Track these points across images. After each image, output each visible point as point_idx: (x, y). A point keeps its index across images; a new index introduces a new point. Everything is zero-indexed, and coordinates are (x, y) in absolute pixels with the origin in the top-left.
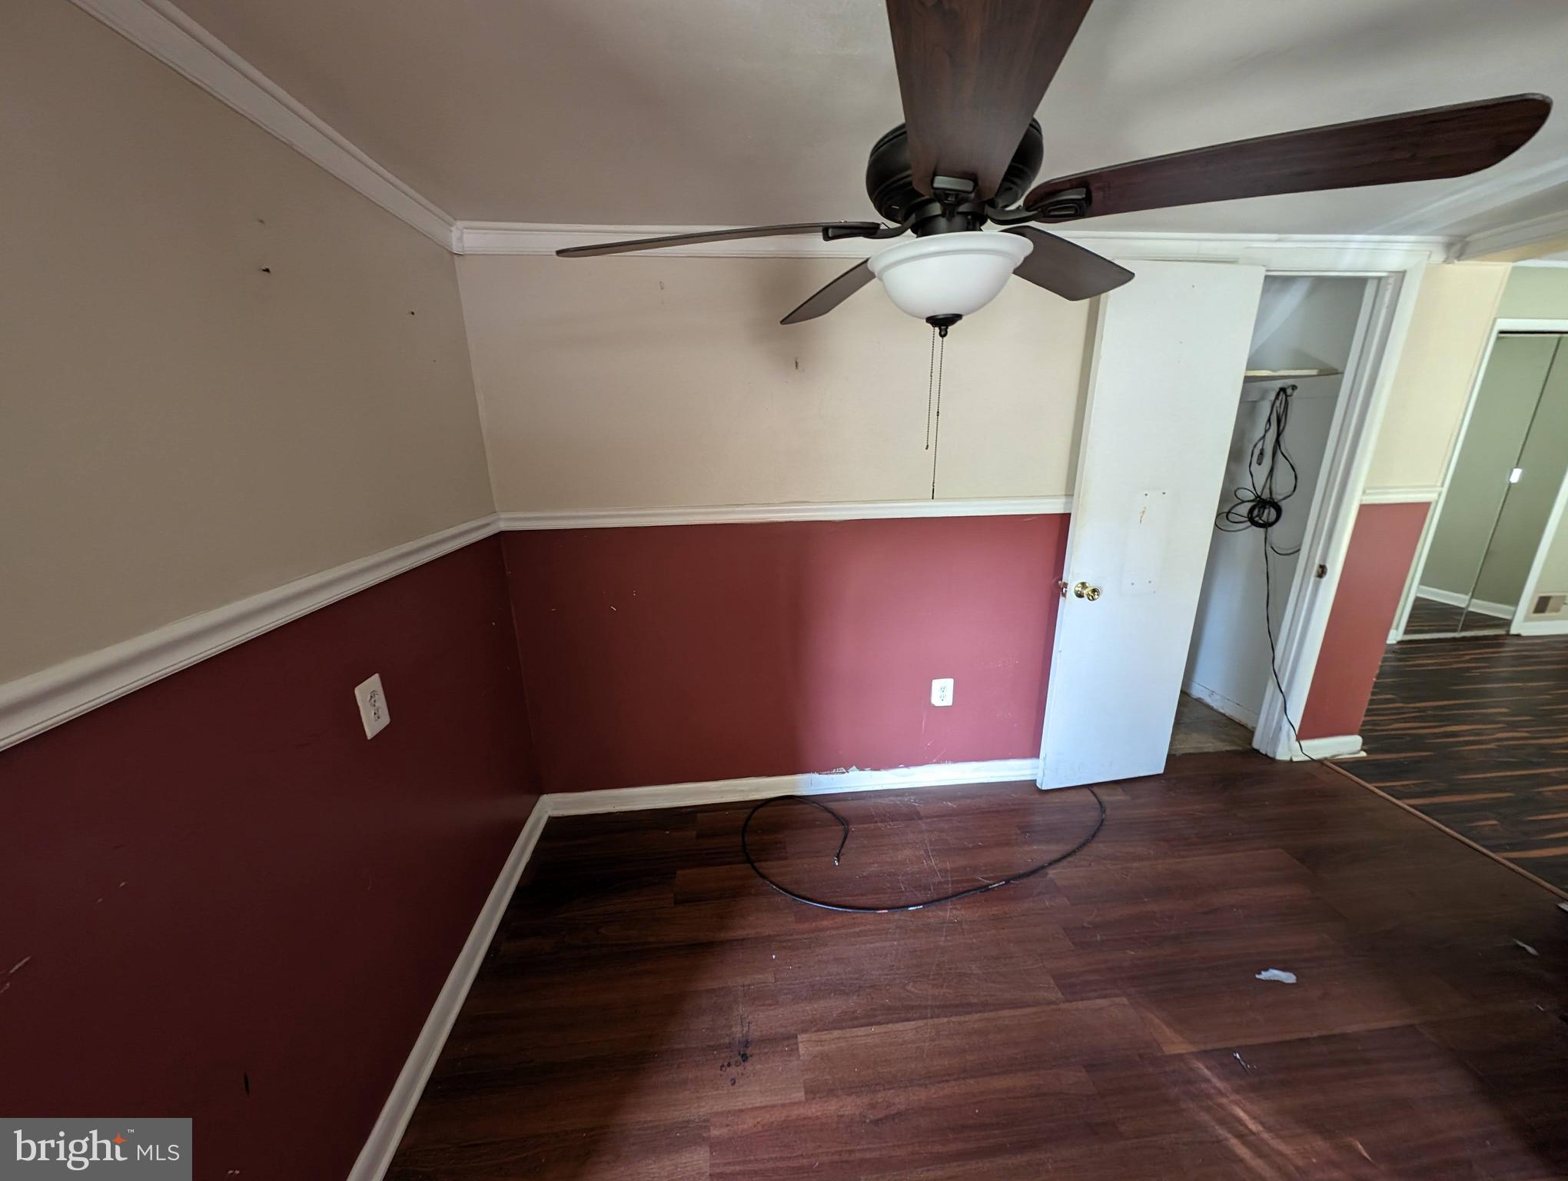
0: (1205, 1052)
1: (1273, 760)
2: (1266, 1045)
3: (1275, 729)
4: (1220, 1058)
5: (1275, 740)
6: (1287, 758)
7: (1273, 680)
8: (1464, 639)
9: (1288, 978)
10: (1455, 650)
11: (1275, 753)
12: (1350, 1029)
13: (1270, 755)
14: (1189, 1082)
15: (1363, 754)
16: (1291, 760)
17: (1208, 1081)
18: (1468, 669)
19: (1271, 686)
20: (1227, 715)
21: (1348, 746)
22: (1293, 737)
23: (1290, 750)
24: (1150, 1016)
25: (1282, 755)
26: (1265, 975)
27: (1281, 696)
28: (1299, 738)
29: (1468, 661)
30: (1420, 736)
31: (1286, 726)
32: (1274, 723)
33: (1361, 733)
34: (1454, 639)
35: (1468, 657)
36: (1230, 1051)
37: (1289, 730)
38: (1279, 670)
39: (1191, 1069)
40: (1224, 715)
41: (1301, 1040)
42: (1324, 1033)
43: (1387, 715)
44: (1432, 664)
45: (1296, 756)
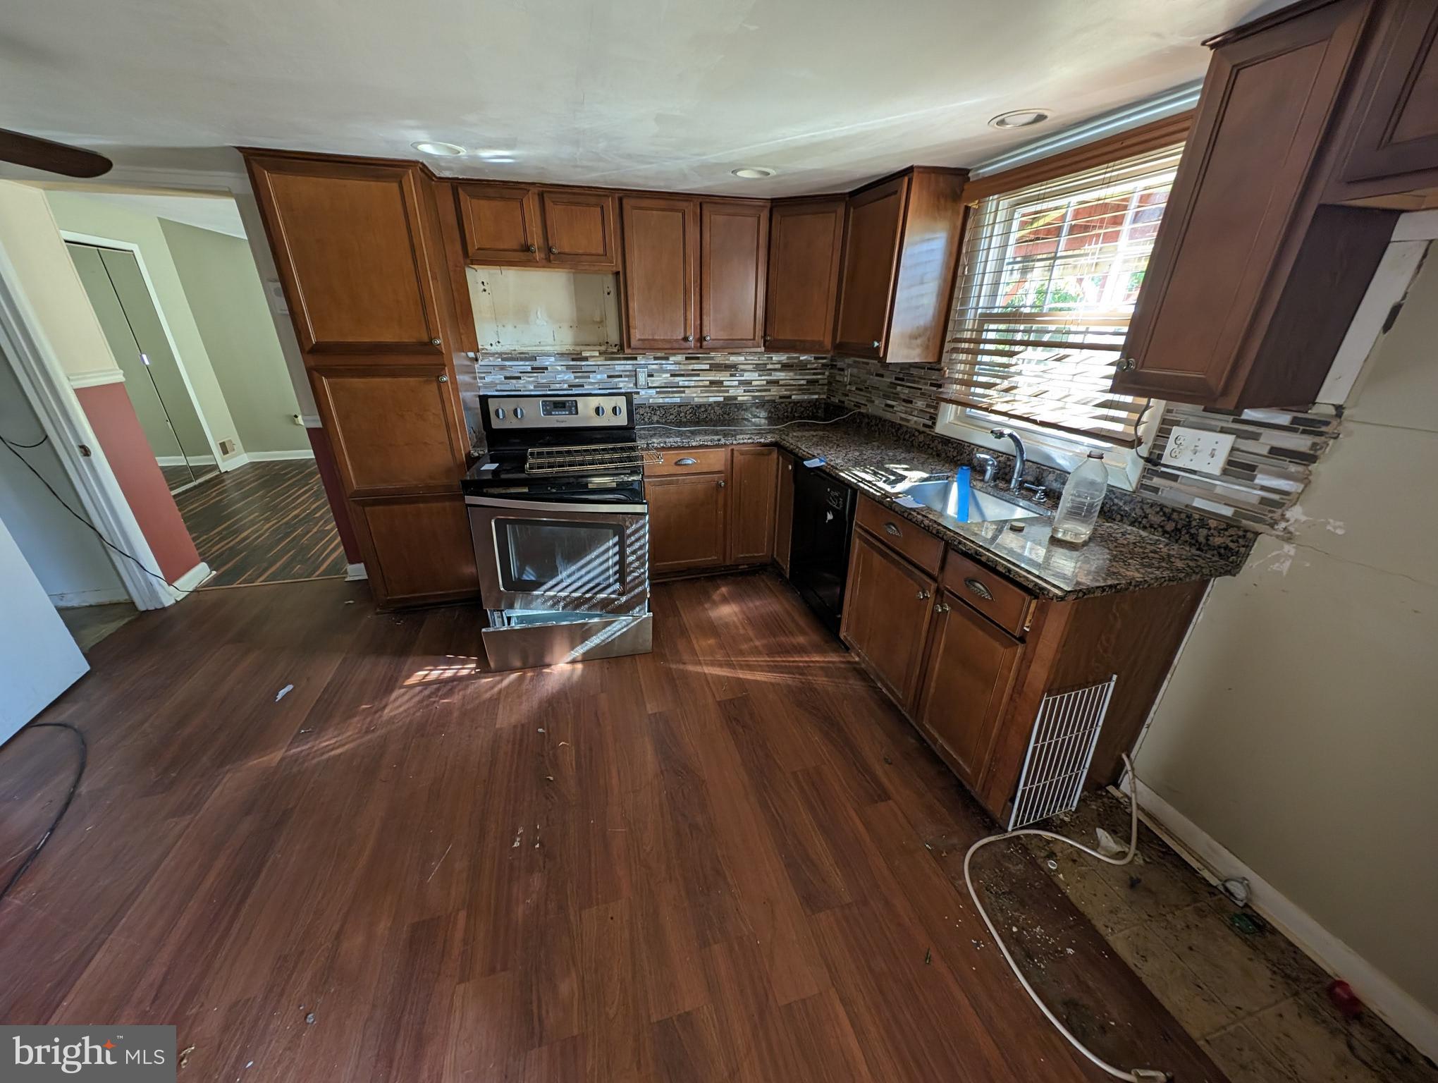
0: (289, 745)
1: (164, 609)
2: (309, 714)
3: (147, 586)
4: (297, 739)
5: (154, 594)
6: (173, 602)
7: (114, 552)
8: (201, 485)
9: (290, 687)
10: (202, 493)
11: (161, 603)
12: (329, 679)
13: (159, 607)
14: (296, 760)
15: (214, 573)
16: (177, 601)
17: (302, 751)
18: (221, 500)
19: (116, 558)
20: (93, 604)
21: (200, 574)
22: (165, 584)
23: (170, 595)
24: (251, 764)
25: (168, 601)
26: (279, 697)
27: (130, 559)
28: (170, 584)
29: (214, 497)
30: (231, 548)
31: (153, 580)
32: (143, 583)
33: (203, 560)
34: (195, 487)
35: (214, 494)
36: (299, 733)
37: (158, 581)
38: (112, 541)
39: (292, 756)
40: (91, 606)
41: (317, 701)
42: (322, 690)
43: (203, 546)
44: (198, 507)
45: (178, 597)
